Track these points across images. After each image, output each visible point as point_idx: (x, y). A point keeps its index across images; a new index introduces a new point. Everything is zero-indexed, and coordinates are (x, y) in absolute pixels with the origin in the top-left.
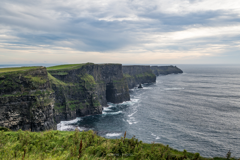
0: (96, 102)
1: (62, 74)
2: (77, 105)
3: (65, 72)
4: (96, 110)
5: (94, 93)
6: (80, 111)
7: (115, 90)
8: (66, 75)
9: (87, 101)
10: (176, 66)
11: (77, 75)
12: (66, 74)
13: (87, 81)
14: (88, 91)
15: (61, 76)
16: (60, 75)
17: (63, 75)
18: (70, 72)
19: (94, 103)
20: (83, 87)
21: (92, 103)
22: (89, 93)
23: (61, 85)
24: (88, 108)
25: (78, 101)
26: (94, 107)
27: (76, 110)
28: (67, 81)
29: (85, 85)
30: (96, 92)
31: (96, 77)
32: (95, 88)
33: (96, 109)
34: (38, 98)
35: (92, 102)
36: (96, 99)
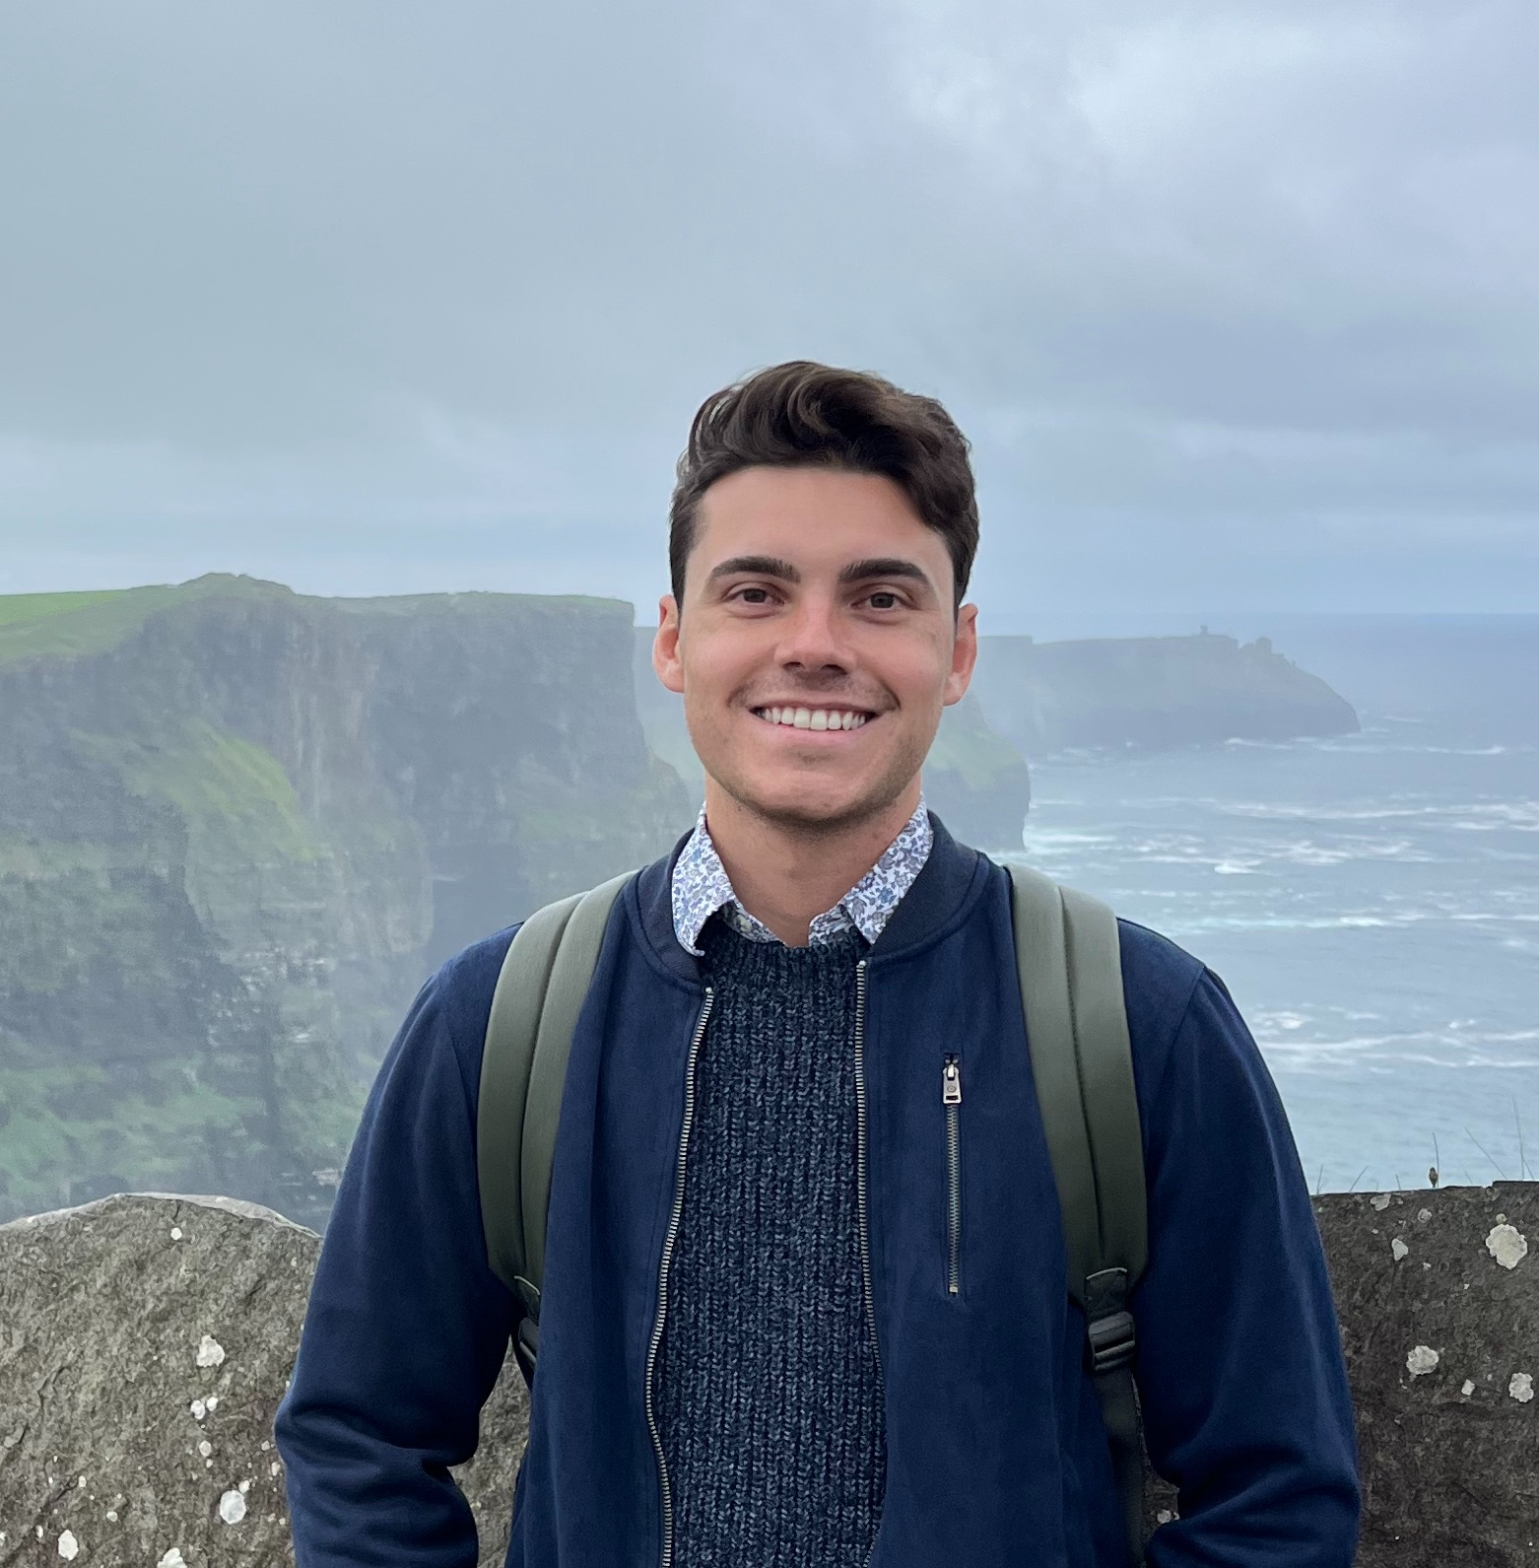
0: (328, 1094)
2: (80, 1129)
5: (296, 976)
9: (203, 1076)
10: (1264, 643)
11: (76, 734)
13: (213, 819)
14: (225, 944)
19: (294, 1106)
20: (157, 889)
21: (273, 1107)
22: (229, 979)
25: (96, 1073)
29: (178, 872)
30: (330, 963)
31: (317, 763)
32: (318, 915)
35: (272, 1098)
36: (318, 1047)
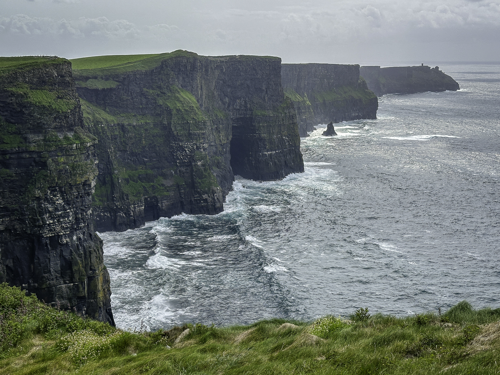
0: (205, 177)
1: (99, 85)
2: (146, 185)
3: (107, 79)
4: (206, 201)
5: (198, 148)
6: (157, 202)
7: (261, 139)
8: (111, 89)
9: (176, 172)
10: (437, 68)
11: (145, 89)
12: (114, 86)
13: (178, 110)
14: (182, 141)
15: (96, 91)
16: (94, 87)
17: (104, 90)
18: (124, 78)
19: (198, 180)
20: (165, 128)
21: (193, 180)
22: (182, 149)
23: (97, 123)
24: (180, 193)
25: (150, 172)
26: (198, 193)
27: (146, 199)
28: (116, 107)
30: (206, 145)
32: (203, 134)
33: (205, 196)
34: (50, 160)
35: (192, 177)
36: (203, 165)
